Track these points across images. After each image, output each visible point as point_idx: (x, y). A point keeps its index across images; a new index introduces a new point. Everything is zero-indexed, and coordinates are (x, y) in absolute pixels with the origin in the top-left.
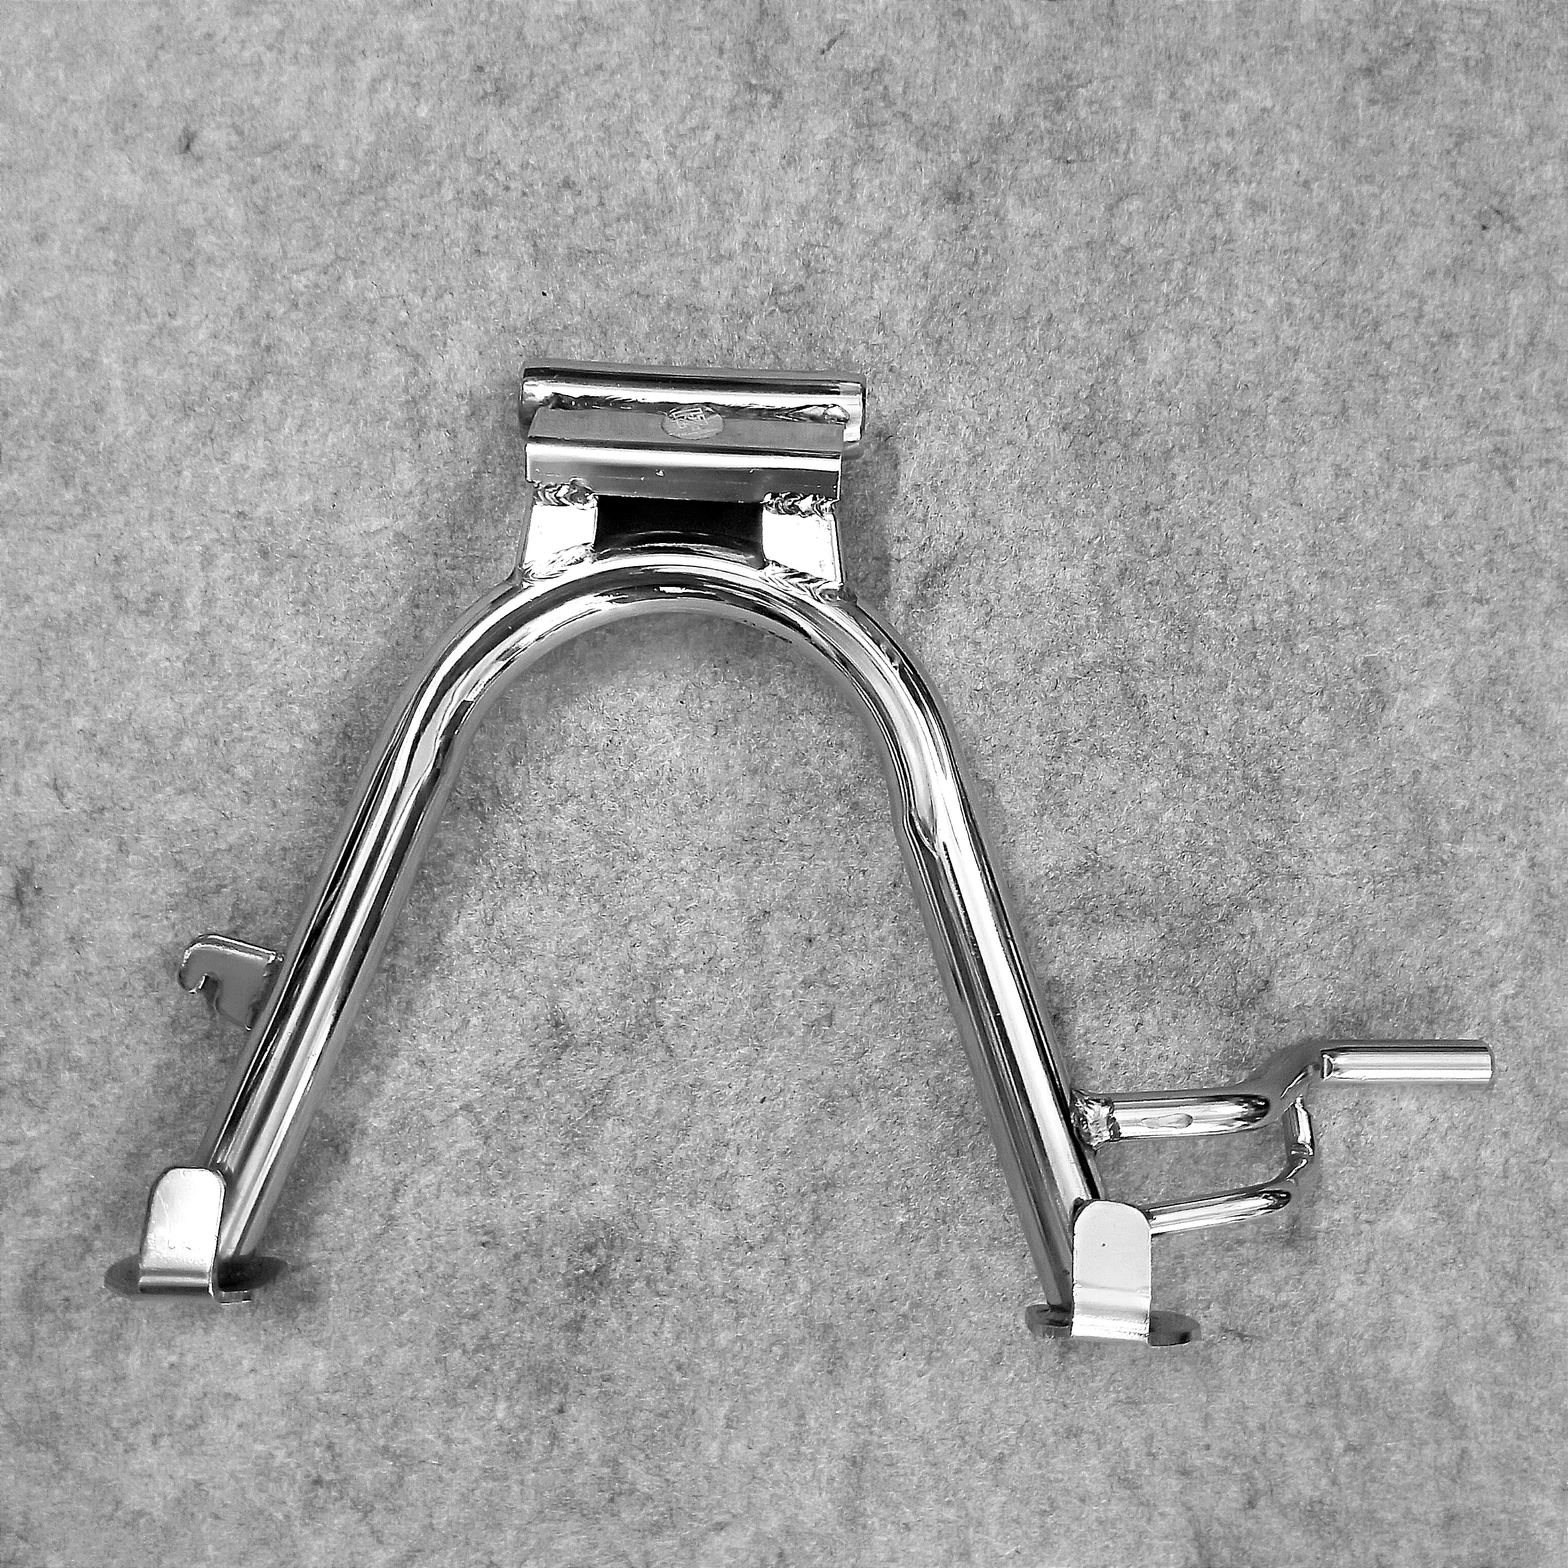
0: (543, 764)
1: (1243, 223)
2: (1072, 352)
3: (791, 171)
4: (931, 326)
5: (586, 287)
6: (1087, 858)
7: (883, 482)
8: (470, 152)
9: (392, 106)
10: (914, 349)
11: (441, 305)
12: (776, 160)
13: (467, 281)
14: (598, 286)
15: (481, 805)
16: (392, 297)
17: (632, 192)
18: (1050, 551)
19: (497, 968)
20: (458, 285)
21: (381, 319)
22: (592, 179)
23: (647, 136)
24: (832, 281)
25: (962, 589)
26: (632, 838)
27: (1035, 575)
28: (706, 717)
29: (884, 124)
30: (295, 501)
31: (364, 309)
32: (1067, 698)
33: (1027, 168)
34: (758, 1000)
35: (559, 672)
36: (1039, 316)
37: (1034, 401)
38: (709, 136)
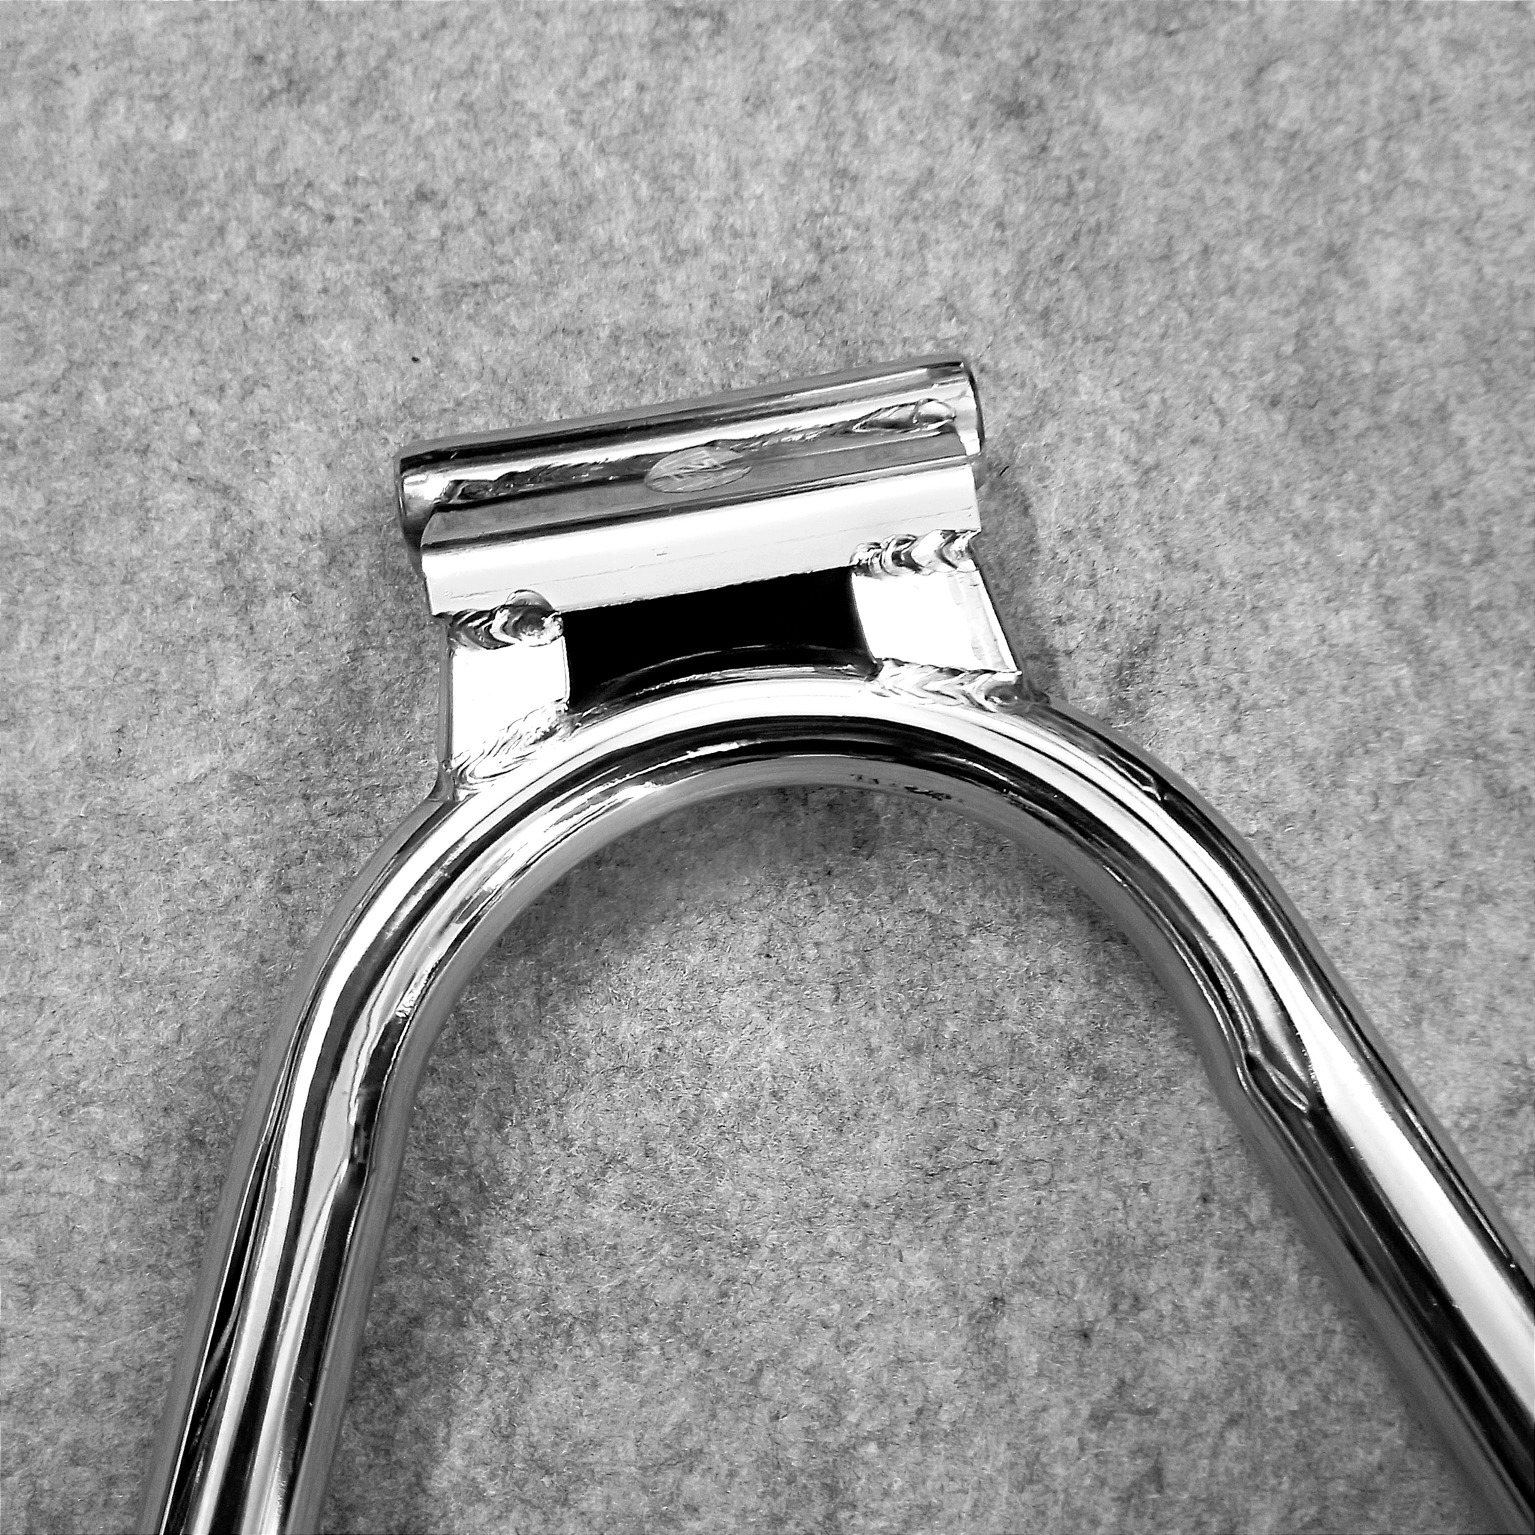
0: (551, 1116)
1: (1448, 70)
2: (1253, 290)
3: (762, 119)
4: (1027, 296)
5: (480, 338)
6: (1516, 1080)
7: (1012, 538)
8: (262, 176)
9: (129, 132)
10: (1011, 334)
11: (252, 406)
12: (736, 105)
13: (287, 362)
14: (499, 333)
15: (455, 1213)
16: (169, 407)
17: (526, 187)
18: (1305, 590)
19: (536, 1517)
20: (275, 371)
21: (156, 445)
22: (459, 181)
23: (532, 106)
24: (859, 260)
25: (1183, 677)
26: (732, 1214)
27: (1291, 634)
28: (813, 973)
29: (887, 28)
30: (51, 757)
31: (129, 433)
32: (1400, 818)
33: (1112, 52)
34: (1023, 1471)
35: (550, 949)
36: (1187, 249)
37: (1215, 372)
38: (627, 89)
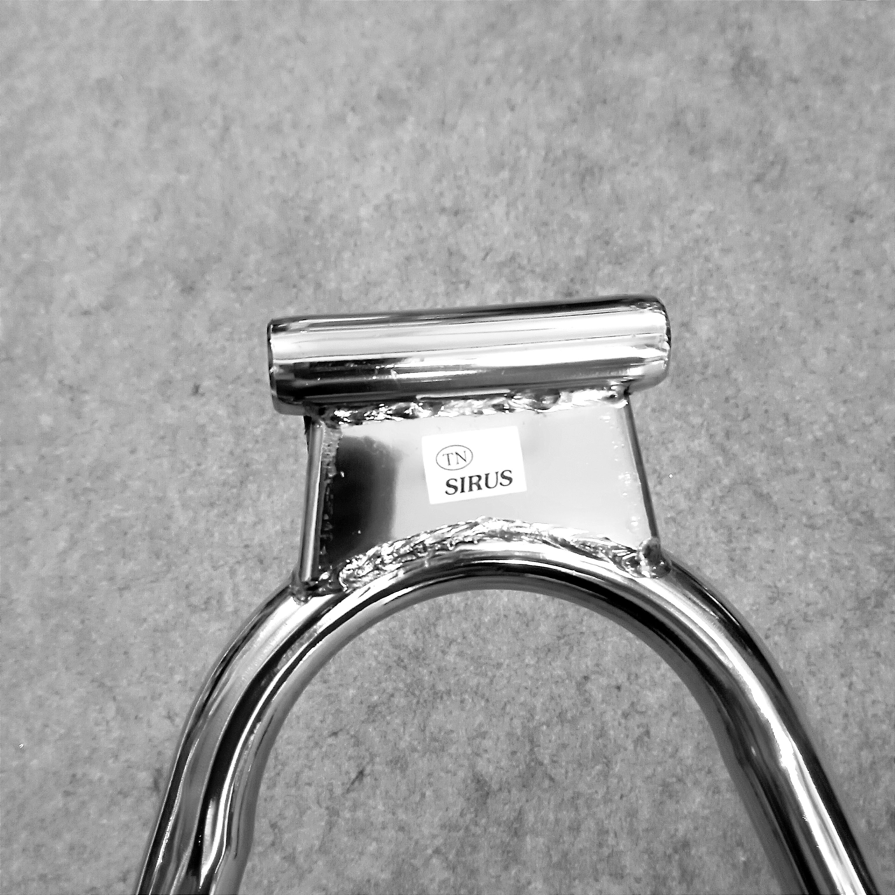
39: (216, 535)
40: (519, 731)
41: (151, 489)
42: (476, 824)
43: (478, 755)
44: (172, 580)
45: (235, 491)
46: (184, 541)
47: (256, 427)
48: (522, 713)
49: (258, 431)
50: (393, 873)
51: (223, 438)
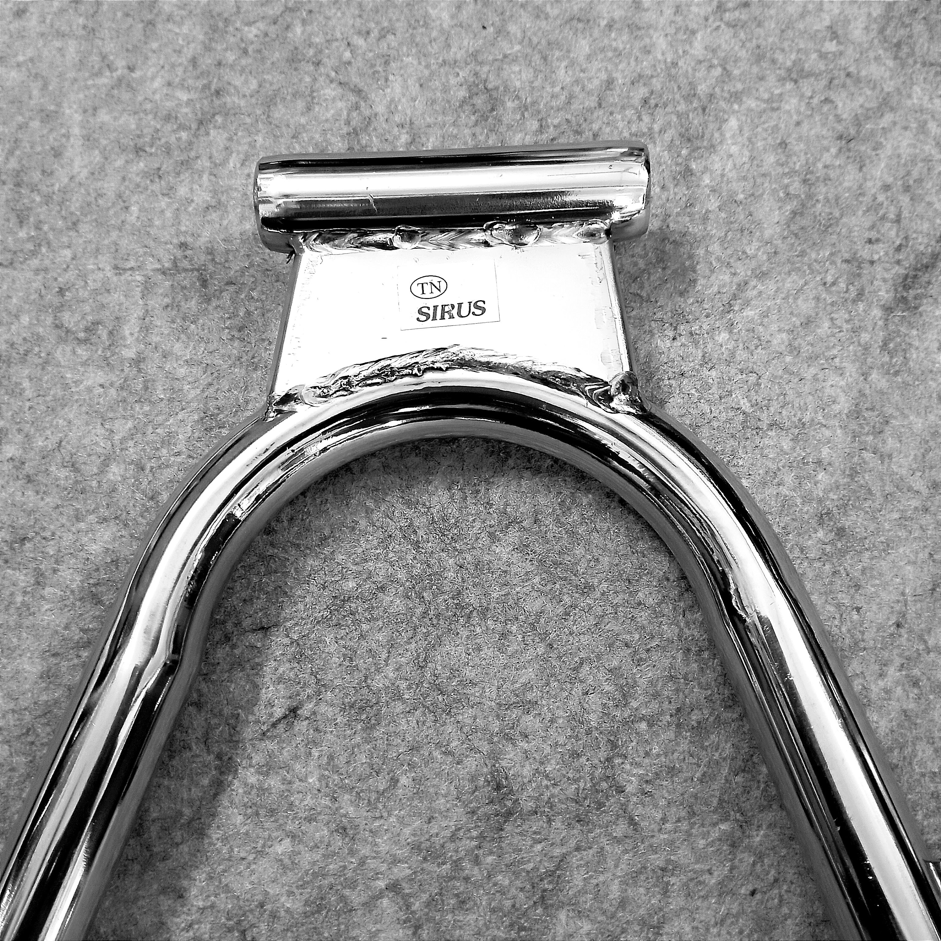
39: (134, 209)
40: (593, 719)
41: (35, 93)
42: (477, 861)
43: (510, 739)
44: (37, 271)
45: (184, 135)
46: (75, 205)
47: (250, 24)
48: (607, 688)
49: (251, 32)
50: (307, 903)
51: (185, 29)
